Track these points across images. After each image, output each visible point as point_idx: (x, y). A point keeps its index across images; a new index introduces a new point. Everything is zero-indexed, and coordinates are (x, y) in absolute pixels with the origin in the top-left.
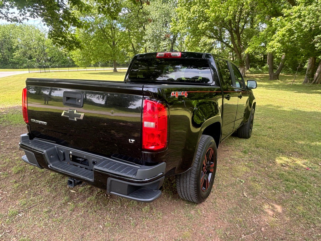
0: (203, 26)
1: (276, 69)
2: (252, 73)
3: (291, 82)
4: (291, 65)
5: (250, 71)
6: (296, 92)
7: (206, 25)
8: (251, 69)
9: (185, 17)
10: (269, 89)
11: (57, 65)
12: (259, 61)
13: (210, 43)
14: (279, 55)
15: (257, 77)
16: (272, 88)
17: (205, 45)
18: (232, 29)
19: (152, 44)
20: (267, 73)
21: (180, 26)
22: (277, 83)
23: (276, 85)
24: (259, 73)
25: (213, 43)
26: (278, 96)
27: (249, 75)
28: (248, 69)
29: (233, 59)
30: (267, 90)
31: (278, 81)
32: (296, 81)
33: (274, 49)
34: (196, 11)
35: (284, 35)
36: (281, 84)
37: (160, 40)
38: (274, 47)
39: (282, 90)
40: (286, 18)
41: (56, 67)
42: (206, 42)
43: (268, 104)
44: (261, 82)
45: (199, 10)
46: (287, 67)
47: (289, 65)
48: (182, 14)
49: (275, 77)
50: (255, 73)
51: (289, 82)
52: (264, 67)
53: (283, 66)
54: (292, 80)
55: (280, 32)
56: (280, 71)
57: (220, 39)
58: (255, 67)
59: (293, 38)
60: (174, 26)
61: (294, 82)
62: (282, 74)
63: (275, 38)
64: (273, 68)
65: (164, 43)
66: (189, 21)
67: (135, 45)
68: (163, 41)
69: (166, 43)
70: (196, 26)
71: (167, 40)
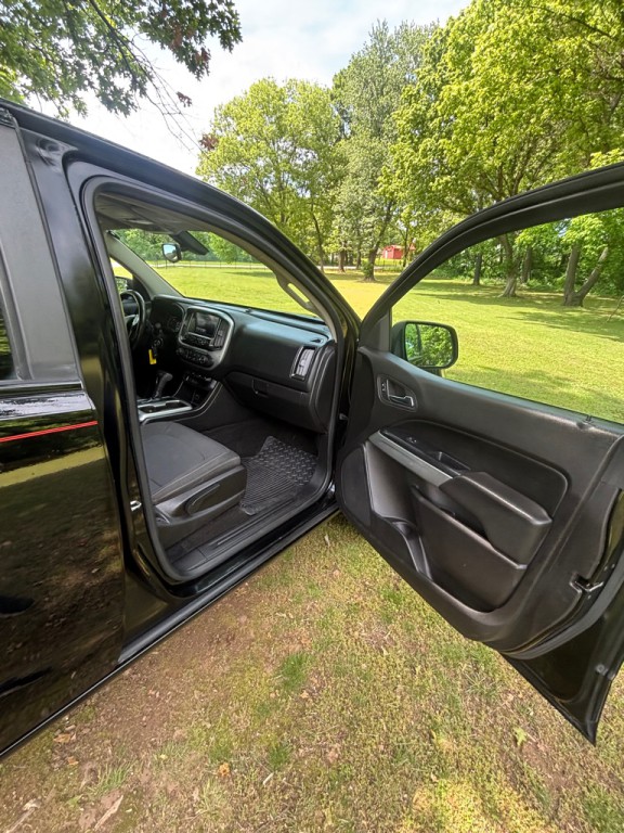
0: (439, 184)
1: (581, 284)
2: (531, 289)
3: (609, 313)
4: (616, 278)
5: (528, 285)
6: (615, 340)
7: (447, 182)
8: (531, 282)
9: (407, 165)
10: (554, 327)
12: (552, 268)
14: (592, 249)
15: (539, 298)
16: (562, 324)
19: (348, 221)
20: (560, 292)
22: (576, 314)
23: (573, 318)
24: (547, 289)
26: (569, 346)
27: (524, 293)
28: (526, 281)
29: (501, 260)
30: (548, 329)
31: (579, 308)
32: (619, 311)
34: (430, 150)
36: (584, 317)
37: (362, 213)
38: (583, 229)
39: (582, 331)
43: (537, 369)
44: (544, 309)
45: (437, 147)
46: (605, 282)
47: (612, 277)
48: (402, 157)
49: (577, 301)
50: (537, 290)
51: (604, 312)
52: (559, 279)
53: (597, 278)
54: (612, 310)
56: (589, 288)
58: (540, 278)
61: (614, 313)
62: (593, 296)
64: (575, 281)
65: (368, 220)
66: (413, 174)
67: (321, 223)
68: (368, 215)
69: (372, 219)
70: (427, 184)
71: (376, 214)
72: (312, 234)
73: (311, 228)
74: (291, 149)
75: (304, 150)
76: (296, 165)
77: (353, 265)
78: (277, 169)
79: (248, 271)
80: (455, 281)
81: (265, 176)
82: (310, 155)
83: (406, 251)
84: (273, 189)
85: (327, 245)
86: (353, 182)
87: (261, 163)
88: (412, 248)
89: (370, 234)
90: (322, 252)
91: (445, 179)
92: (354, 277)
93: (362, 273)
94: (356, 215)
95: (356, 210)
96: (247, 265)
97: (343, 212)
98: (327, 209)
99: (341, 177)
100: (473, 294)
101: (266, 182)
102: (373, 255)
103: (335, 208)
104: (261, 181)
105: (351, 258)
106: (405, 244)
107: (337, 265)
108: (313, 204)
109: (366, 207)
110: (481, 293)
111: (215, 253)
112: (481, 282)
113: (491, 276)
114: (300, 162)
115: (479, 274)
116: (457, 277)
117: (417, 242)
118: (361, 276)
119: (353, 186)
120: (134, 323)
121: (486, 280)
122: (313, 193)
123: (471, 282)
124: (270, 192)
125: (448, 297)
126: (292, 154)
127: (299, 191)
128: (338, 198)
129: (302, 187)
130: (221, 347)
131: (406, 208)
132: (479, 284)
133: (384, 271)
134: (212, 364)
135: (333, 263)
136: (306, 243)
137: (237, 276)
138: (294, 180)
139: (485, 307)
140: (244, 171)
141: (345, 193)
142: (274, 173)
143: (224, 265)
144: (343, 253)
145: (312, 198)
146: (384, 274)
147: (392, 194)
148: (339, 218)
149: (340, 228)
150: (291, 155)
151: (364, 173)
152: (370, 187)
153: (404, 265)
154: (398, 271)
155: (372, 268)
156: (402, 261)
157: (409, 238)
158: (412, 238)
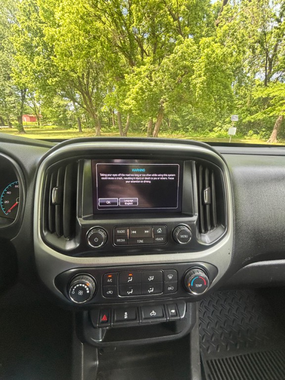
7: (57, 81)
12: (106, 123)
17: (59, 106)
21: (25, 79)
25: (66, 105)
33: (130, 106)
34: (41, 63)
35: (137, 93)
38: (130, 105)
40: (137, 77)
42: (60, 104)
55: (135, 89)
58: (105, 128)
59: (145, 97)
63: (130, 95)
69: (13, 99)
70: (45, 81)
71: (14, 96)
88: (41, 116)
89: (14, 107)
91: (55, 79)
93: (16, 130)
102: (20, 119)
106: (36, 114)
109: (6, 92)
116: (69, 129)
117: (42, 113)
123: (78, 131)
131: (36, 94)
132: (82, 131)
146: (29, 129)
153: (39, 125)
154: (37, 128)
155: (22, 126)
156: (37, 122)
157: (37, 111)
158: (39, 111)
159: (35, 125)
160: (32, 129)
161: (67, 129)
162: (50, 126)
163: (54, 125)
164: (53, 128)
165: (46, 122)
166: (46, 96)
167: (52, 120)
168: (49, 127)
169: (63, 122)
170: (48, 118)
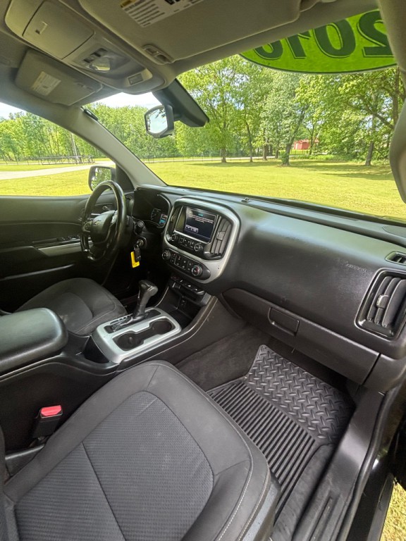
0: (347, 88)
7: (353, 86)
11: (167, 154)
13: (356, 121)
17: (348, 124)
18: (397, 92)
19: (271, 123)
21: (311, 92)
25: (361, 121)
37: (282, 117)
41: (165, 157)
42: (350, 120)
57: (374, 111)
60: (301, 93)
65: (286, 122)
66: (325, 83)
67: (251, 126)
68: (286, 118)
69: (289, 121)
70: (337, 88)
71: (292, 117)
72: (245, 135)
73: (244, 131)
74: (232, 75)
75: (241, 75)
76: (234, 87)
77: (273, 155)
78: (222, 91)
79: (202, 163)
80: (350, 163)
81: (213, 96)
82: (244, 78)
83: (312, 143)
84: (218, 105)
85: (255, 142)
86: (276, 95)
87: (210, 88)
88: (317, 141)
89: (287, 132)
90: (251, 147)
91: (351, 83)
92: (274, 163)
93: (281, 161)
94: (277, 119)
95: (278, 115)
96: (200, 159)
97: (268, 117)
98: (256, 116)
99: (267, 93)
100: (367, 172)
101: (214, 101)
102: (289, 147)
103: (262, 115)
104: (210, 100)
105: (271, 150)
106: (312, 138)
107: (262, 156)
108: (246, 113)
109: (285, 113)
110: (373, 172)
111: (180, 151)
112: (372, 163)
113: (379, 158)
114: (237, 84)
115: (370, 157)
116: (351, 160)
117: (321, 136)
118: (279, 163)
119: (275, 98)
120: (113, 221)
121: (375, 161)
122: (246, 106)
123: (364, 163)
124: (216, 108)
125: (348, 175)
126: (233, 79)
127: (236, 105)
128: (265, 108)
129: (238, 102)
130: (221, 255)
131: (318, 111)
132: (370, 164)
133: (295, 158)
134: (208, 276)
135: (258, 155)
136: (240, 142)
137: (194, 166)
138: (233, 97)
139: (380, 182)
140: (199, 94)
141: (270, 104)
142: (219, 94)
143: (186, 159)
144: (266, 147)
145: (245, 110)
146: (295, 161)
147: (306, 100)
148: (264, 123)
149: (265, 129)
150: (231, 80)
151: (285, 88)
152: (288, 98)
153: (310, 154)
154: (306, 158)
155: (288, 156)
156: (309, 151)
157: (314, 134)
158: (317, 134)
159: (306, 153)
160: (300, 160)
161: (347, 161)
162: (325, 154)
163: (330, 153)
164: (327, 159)
165: (321, 150)
166: (329, 112)
167: (330, 147)
168: (322, 157)
169: (346, 150)
170: (326, 144)
